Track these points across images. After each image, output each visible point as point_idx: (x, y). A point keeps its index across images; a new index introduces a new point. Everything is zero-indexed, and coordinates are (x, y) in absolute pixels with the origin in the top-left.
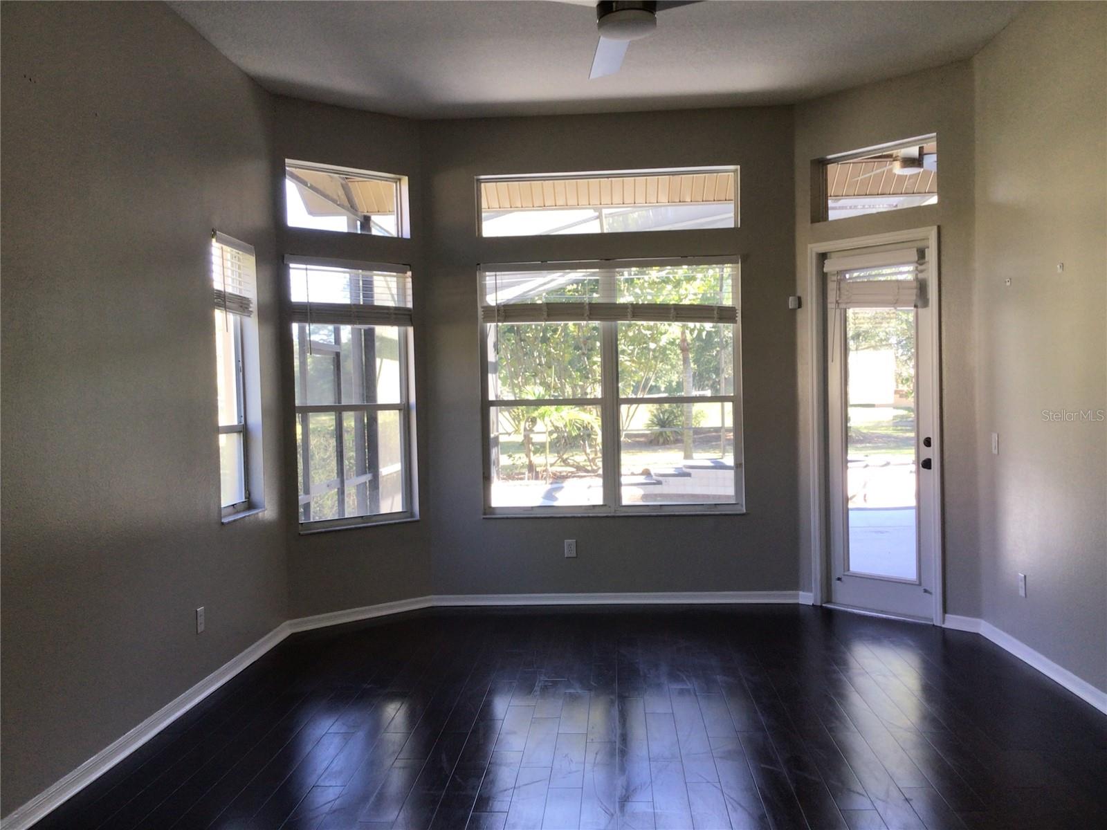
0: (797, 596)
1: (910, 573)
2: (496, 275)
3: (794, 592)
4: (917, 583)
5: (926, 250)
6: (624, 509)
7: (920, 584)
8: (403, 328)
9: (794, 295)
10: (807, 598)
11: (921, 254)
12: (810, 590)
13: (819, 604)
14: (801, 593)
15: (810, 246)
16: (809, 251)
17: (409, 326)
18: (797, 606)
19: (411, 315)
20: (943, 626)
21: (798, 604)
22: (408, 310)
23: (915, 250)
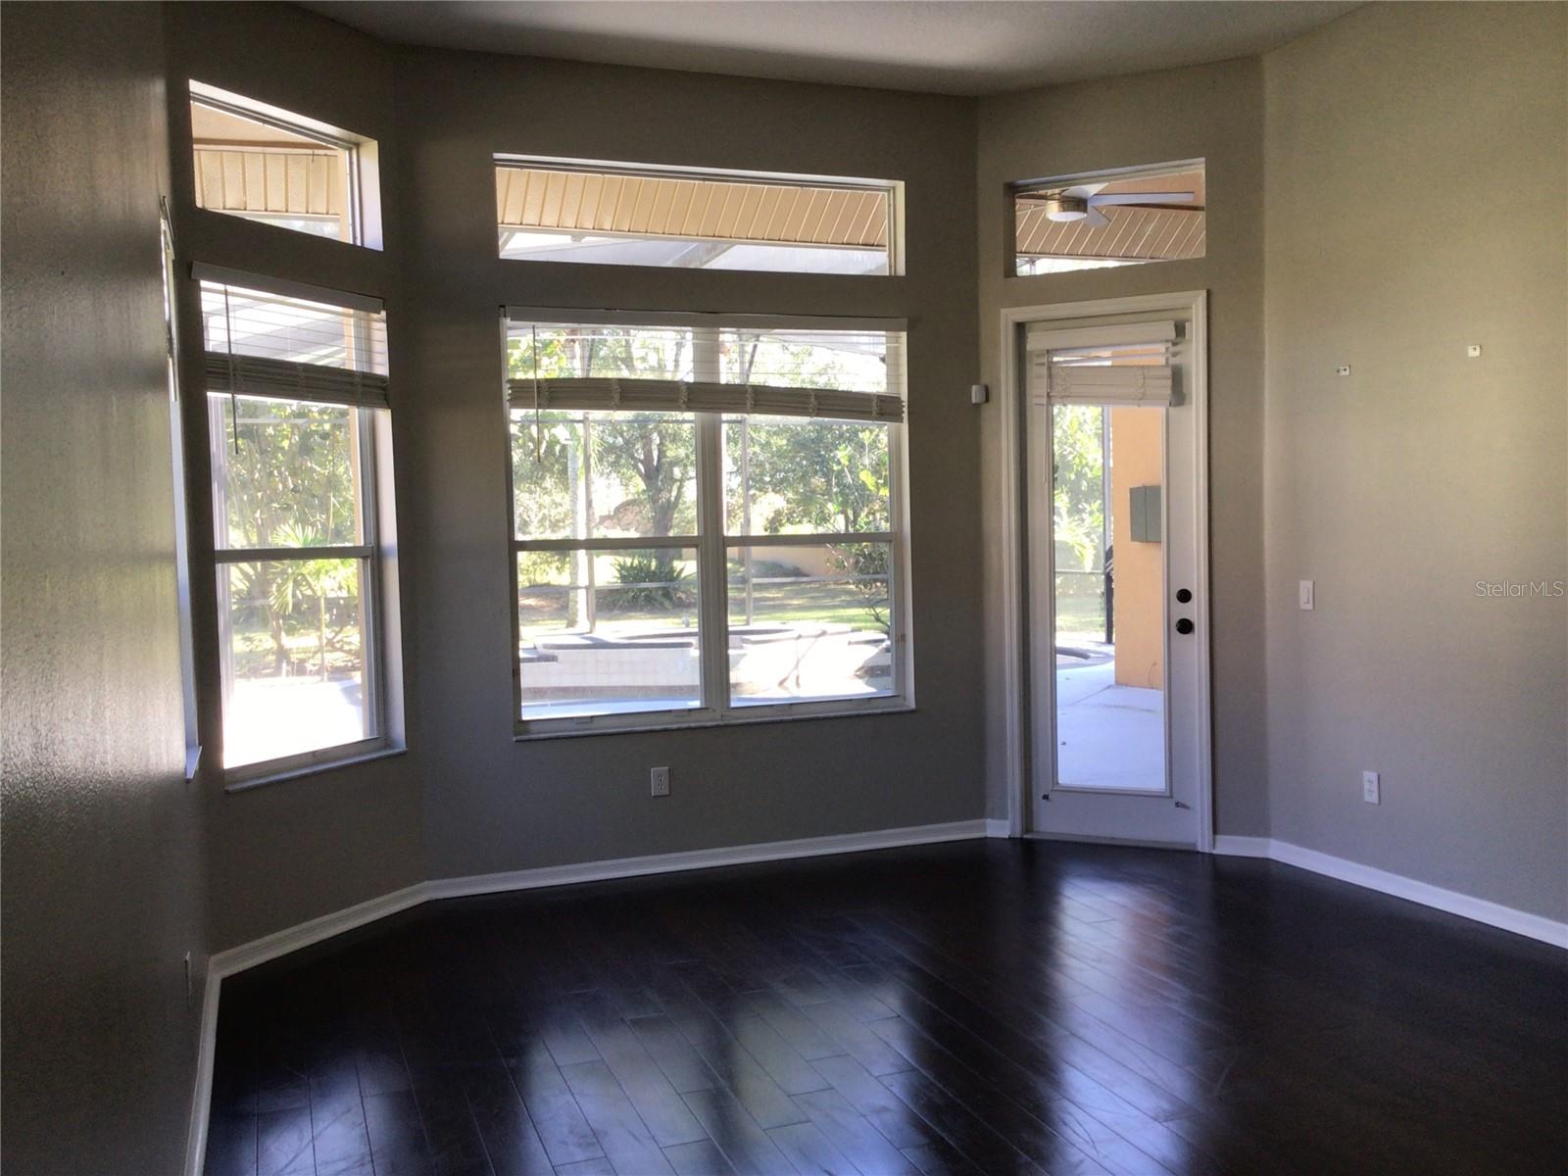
0: (983, 827)
1: (1157, 783)
2: (534, 327)
3: (981, 821)
4: (1168, 794)
5: (1187, 324)
6: (734, 713)
7: (1171, 797)
8: (367, 411)
9: (977, 384)
10: (999, 828)
11: (1180, 329)
12: (1004, 817)
13: (1018, 835)
14: (989, 821)
15: (1003, 311)
16: (1002, 320)
17: (381, 406)
18: (983, 841)
19: (384, 389)
20: (1215, 852)
21: (986, 838)
22: (381, 378)
23: (1173, 322)
